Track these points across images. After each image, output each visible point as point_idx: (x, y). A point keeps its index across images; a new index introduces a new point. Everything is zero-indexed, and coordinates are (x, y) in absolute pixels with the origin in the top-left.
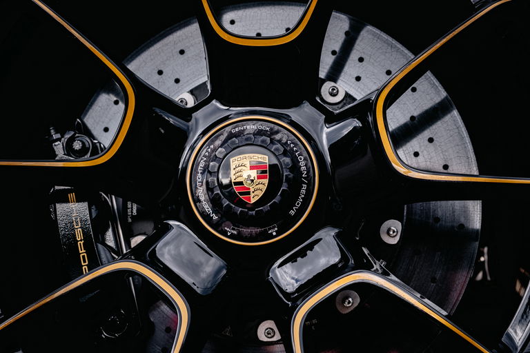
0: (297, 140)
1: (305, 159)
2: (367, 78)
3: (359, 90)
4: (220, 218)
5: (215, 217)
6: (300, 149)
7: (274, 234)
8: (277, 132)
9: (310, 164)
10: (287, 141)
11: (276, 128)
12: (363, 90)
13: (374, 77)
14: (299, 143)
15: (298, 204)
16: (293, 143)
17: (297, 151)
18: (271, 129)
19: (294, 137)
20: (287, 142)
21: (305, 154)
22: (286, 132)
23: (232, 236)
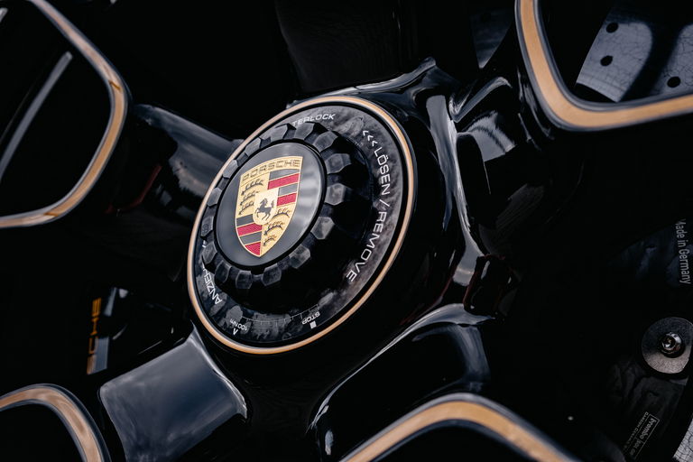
0: (380, 125)
1: (391, 159)
2: (625, 54)
3: (608, 80)
4: (227, 302)
5: (219, 300)
6: (384, 141)
7: (313, 325)
8: (346, 119)
9: (399, 168)
10: (362, 130)
11: (347, 110)
12: (615, 78)
13: (637, 50)
14: (383, 130)
15: (365, 256)
16: (371, 133)
17: (376, 146)
18: (337, 116)
19: (375, 121)
20: (361, 132)
21: (393, 150)
22: (362, 114)
23: (240, 338)
